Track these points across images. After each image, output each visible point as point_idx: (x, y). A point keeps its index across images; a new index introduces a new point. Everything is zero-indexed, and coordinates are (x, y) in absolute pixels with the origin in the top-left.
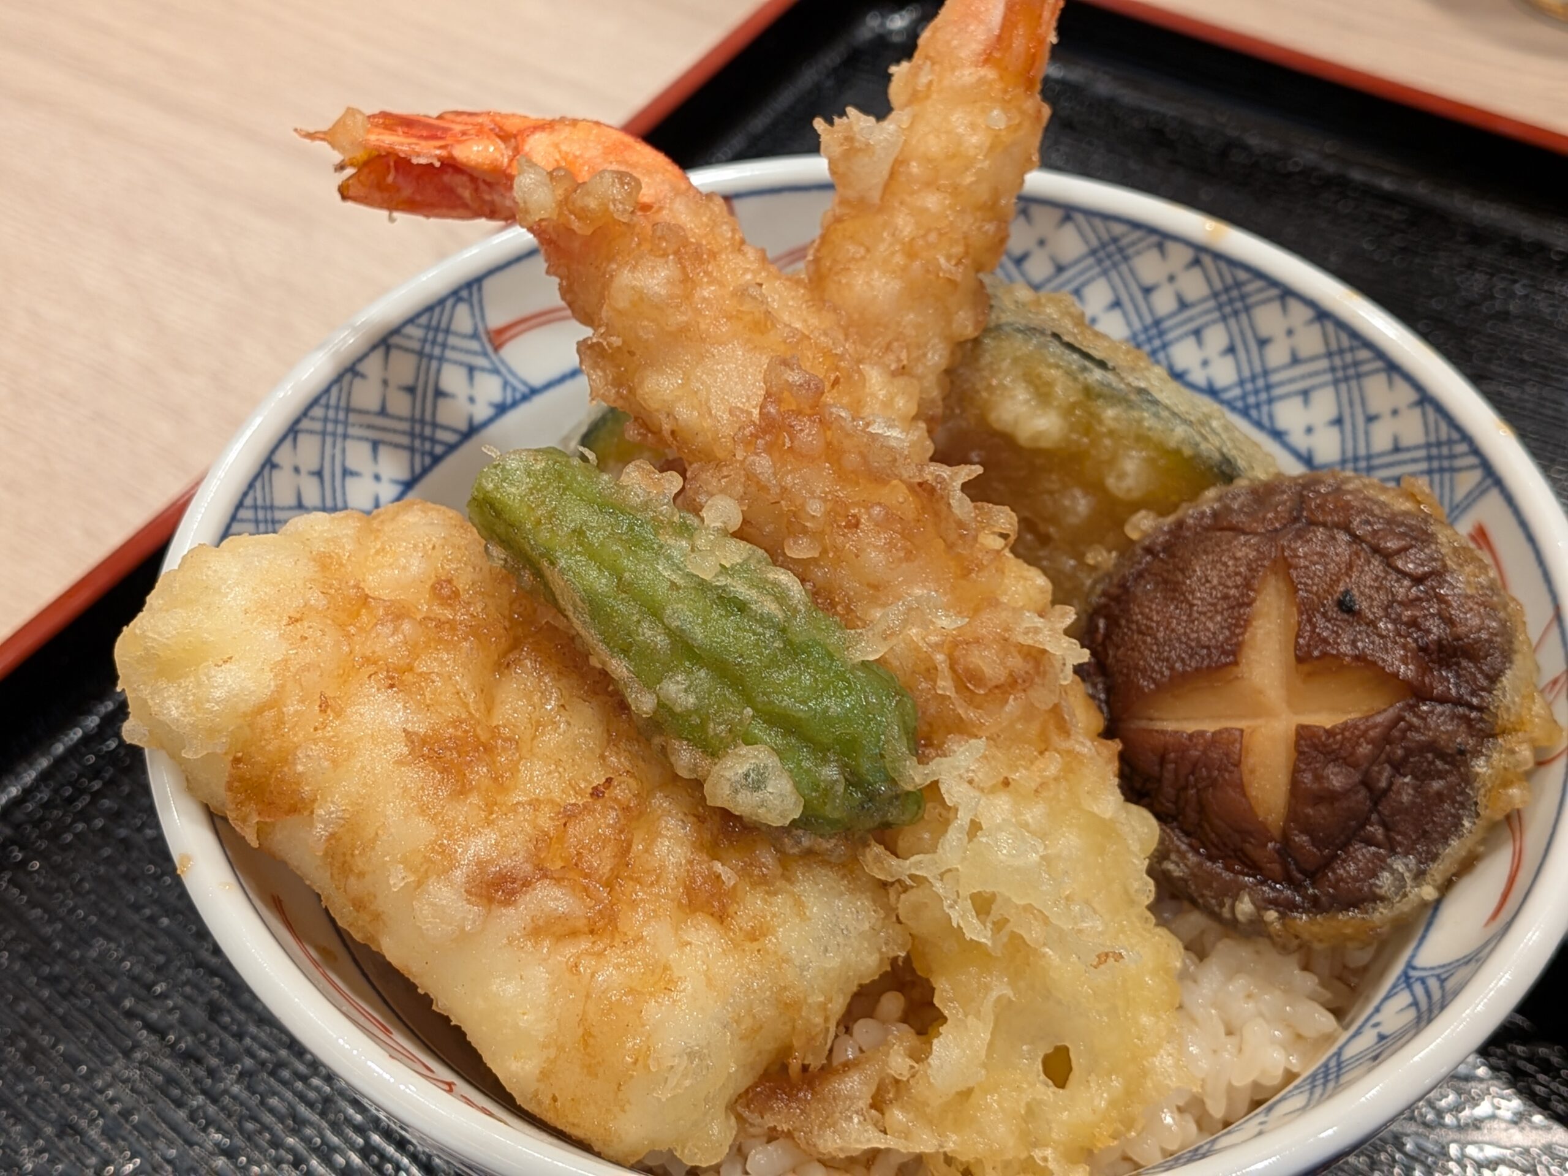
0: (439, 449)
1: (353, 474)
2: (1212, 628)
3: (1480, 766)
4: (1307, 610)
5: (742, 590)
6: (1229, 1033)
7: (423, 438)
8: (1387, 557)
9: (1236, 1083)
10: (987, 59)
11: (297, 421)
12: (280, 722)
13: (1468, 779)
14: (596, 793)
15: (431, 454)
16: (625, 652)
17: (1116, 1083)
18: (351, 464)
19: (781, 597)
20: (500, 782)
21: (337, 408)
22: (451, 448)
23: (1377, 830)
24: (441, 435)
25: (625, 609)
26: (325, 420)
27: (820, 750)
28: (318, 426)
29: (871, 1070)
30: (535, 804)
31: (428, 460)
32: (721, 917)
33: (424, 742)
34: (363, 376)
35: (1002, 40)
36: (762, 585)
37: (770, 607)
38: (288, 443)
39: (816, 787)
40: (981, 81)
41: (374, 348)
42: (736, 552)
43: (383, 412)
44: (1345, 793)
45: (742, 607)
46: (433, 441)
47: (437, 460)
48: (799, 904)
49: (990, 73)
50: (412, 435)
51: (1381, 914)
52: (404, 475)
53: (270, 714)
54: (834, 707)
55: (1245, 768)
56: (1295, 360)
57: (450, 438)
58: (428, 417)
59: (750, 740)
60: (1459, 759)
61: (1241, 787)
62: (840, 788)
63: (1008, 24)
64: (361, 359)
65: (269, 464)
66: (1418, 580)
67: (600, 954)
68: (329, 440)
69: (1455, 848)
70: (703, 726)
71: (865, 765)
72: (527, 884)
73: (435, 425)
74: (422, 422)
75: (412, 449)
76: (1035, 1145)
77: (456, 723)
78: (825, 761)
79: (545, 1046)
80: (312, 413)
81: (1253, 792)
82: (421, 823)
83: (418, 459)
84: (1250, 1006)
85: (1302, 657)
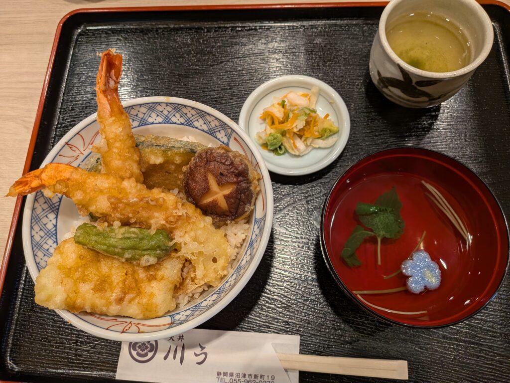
0: (57, 207)
1: (46, 224)
2: (203, 185)
3: (251, 188)
4: (216, 177)
5: (127, 235)
6: (235, 235)
7: (53, 208)
8: (224, 164)
9: (240, 242)
10: (111, 115)
11: (31, 225)
12: (70, 299)
13: (250, 190)
14: (126, 274)
15: (57, 209)
16: (115, 255)
17: (224, 257)
18: (45, 223)
19: (134, 233)
20: (110, 284)
21: (36, 217)
22: (59, 205)
23: (242, 203)
24: (56, 205)
25: (111, 249)
26: (35, 221)
27: (155, 249)
28: (35, 223)
29: (189, 278)
30: (118, 283)
31: (57, 211)
32: (156, 279)
33: (95, 288)
34: (36, 208)
35: (112, 111)
36: (130, 233)
37: (133, 235)
38: (32, 230)
39: (157, 254)
40: (113, 120)
41: (34, 202)
42: (123, 230)
43: (44, 210)
44: (235, 202)
45: (129, 238)
46: (55, 207)
47: (58, 209)
48: (165, 267)
49: (114, 118)
50: (51, 209)
51: (248, 213)
52: (55, 216)
53: (68, 299)
54: (153, 243)
55: (219, 204)
56: (193, 116)
57: (58, 204)
58: (52, 204)
59: (144, 255)
60: (248, 188)
61: (220, 207)
62: (161, 253)
63: (112, 108)
64: (34, 206)
65: (32, 237)
66: (230, 165)
67: (142, 298)
68: (38, 223)
69: (253, 200)
70: (134, 258)
71: (163, 248)
72: (124, 297)
73: (54, 204)
74: (51, 205)
75: (53, 211)
76: (217, 272)
77: (98, 280)
78: (157, 250)
79: (141, 313)
80: (33, 222)
81: (222, 206)
82: (103, 300)
83: (55, 212)
84: (237, 230)
85: (219, 185)
